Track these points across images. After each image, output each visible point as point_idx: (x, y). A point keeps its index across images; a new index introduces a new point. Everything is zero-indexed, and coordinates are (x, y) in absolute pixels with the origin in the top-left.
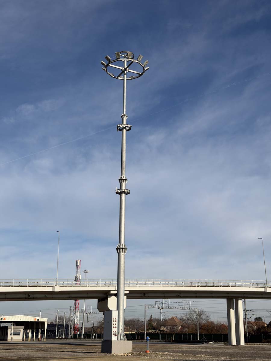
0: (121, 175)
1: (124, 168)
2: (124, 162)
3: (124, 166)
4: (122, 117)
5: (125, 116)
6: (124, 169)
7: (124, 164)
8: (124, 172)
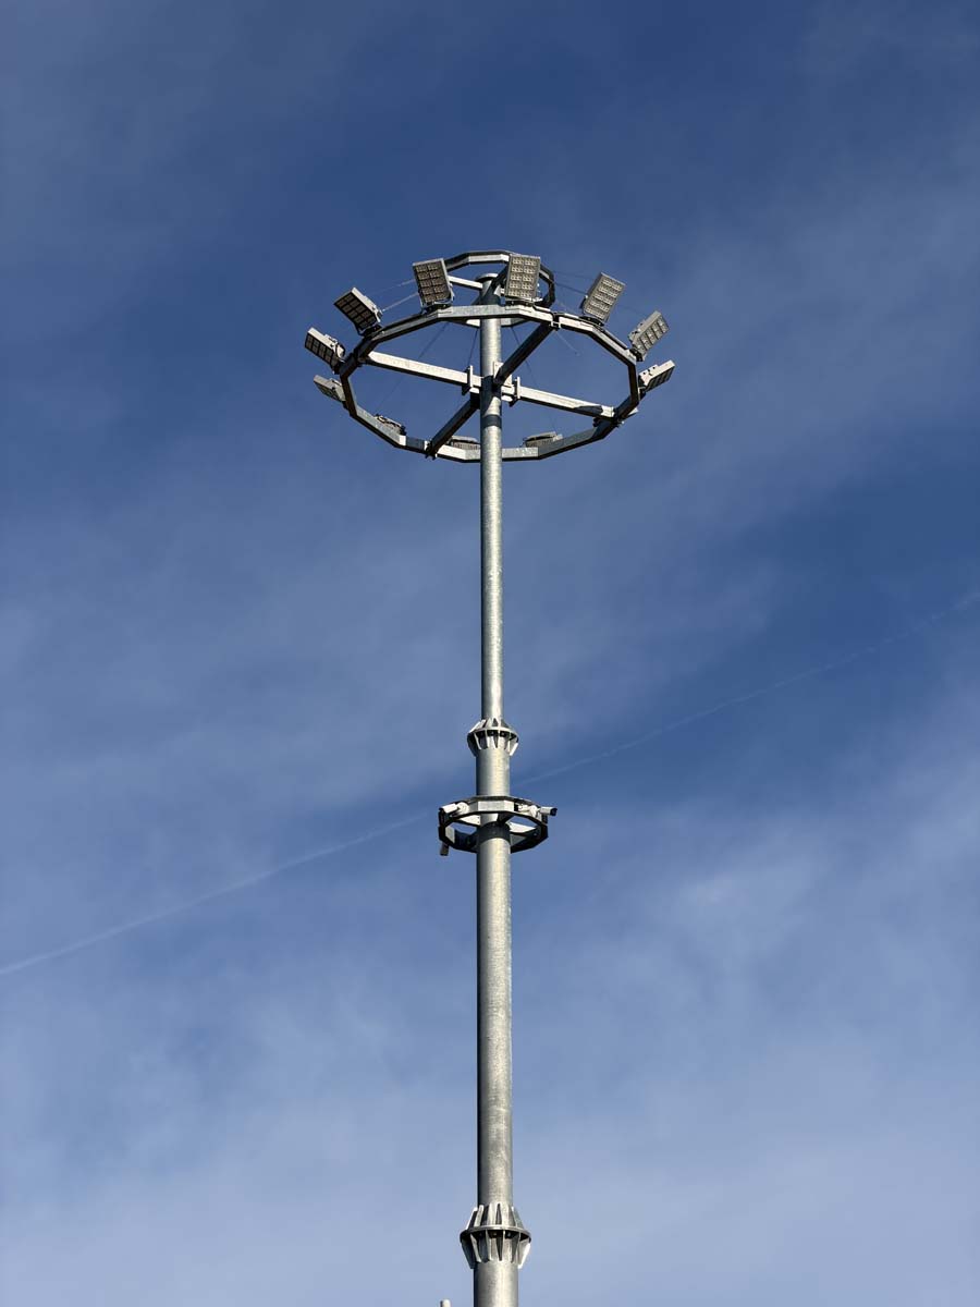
0: (482, 1198)
1: (504, 1140)
2: (503, 1097)
3: (499, 1128)
4: (477, 741)
5: (494, 734)
6: (503, 1153)
7: (500, 1109)
8: (499, 1175)
